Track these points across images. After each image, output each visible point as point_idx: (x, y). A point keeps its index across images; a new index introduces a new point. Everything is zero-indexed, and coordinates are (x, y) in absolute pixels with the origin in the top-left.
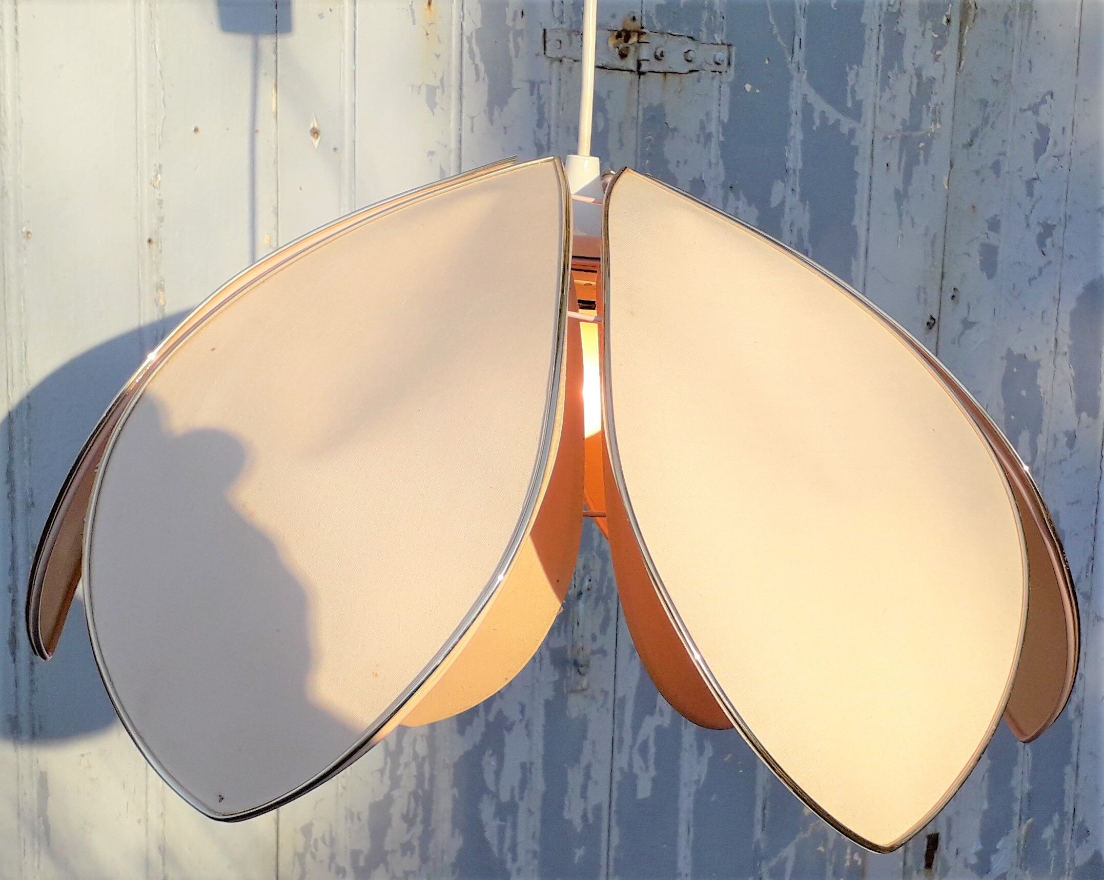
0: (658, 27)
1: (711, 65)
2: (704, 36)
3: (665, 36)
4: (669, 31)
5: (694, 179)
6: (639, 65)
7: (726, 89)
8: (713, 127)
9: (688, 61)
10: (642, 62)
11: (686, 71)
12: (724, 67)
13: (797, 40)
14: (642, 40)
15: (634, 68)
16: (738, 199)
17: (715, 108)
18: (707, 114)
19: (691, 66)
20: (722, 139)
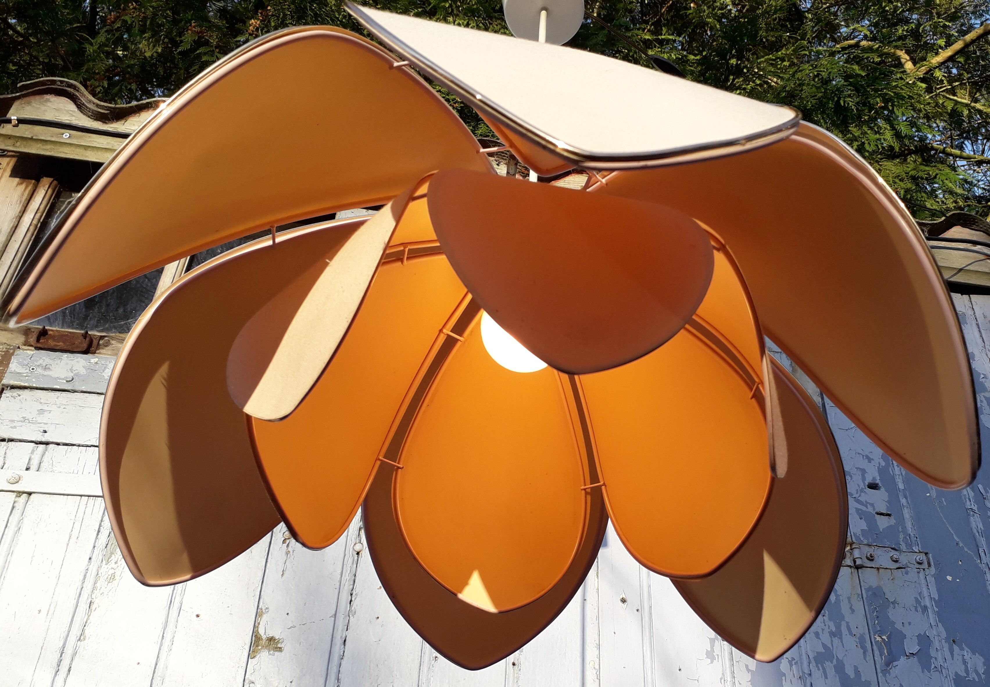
0: (865, 542)
1: (914, 564)
2: (903, 547)
3: (873, 547)
4: (875, 544)
5: (920, 634)
6: (855, 562)
7: (931, 579)
8: (927, 602)
9: (894, 561)
10: (856, 560)
11: (895, 568)
12: (925, 565)
13: (981, 550)
14: (854, 547)
15: (852, 565)
16: (962, 649)
17: (925, 590)
18: (920, 594)
19: (897, 565)
20: (936, 609)
